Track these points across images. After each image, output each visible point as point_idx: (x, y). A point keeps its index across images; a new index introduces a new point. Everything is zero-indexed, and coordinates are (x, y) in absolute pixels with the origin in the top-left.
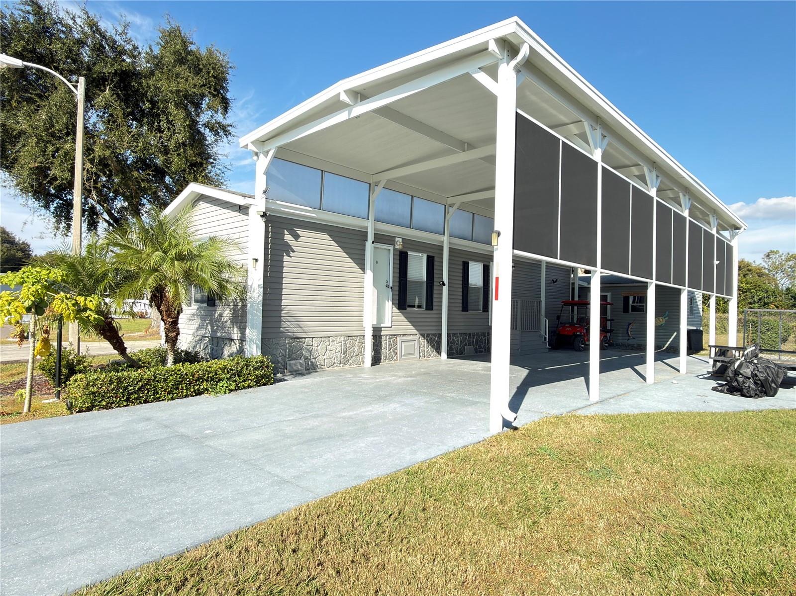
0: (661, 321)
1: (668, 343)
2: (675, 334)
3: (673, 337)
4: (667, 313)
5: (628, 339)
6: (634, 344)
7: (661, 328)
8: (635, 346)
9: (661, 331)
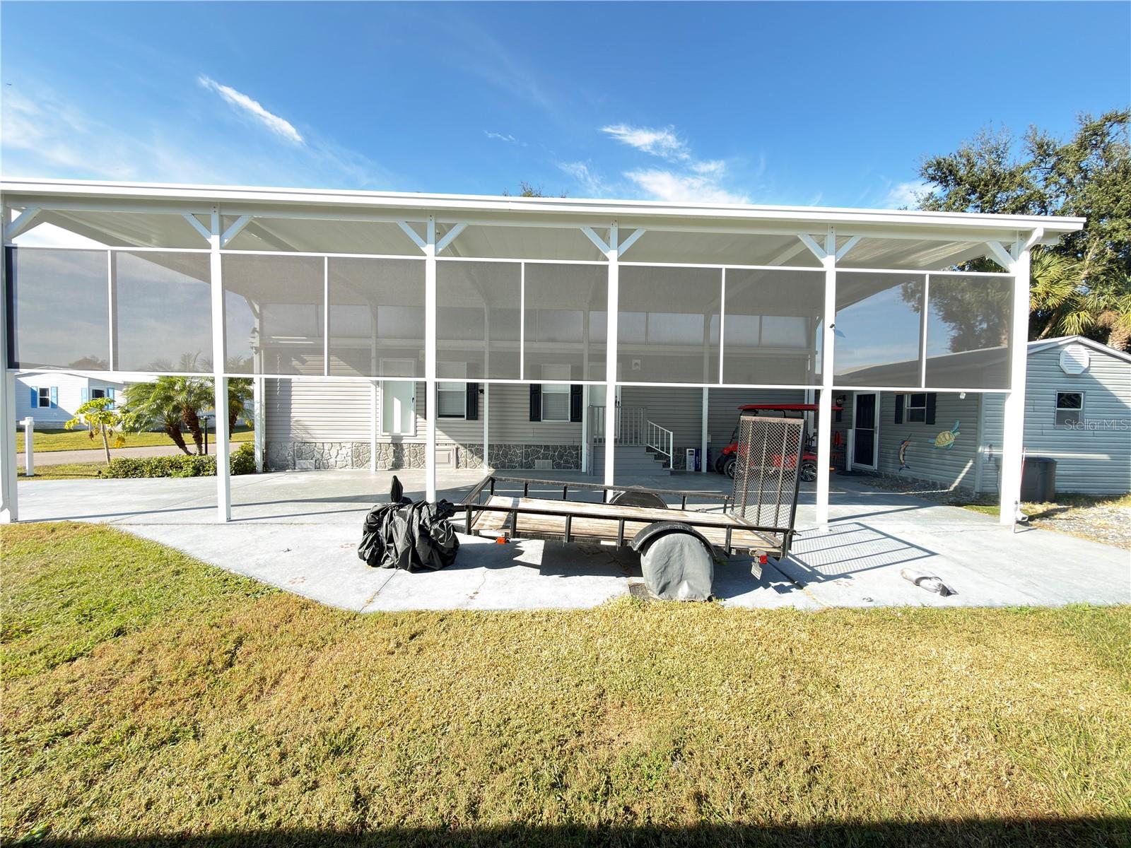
0: (948, 438)
1: (958, 480)
2: (970, 464)
3: (966, 470)
4: (958, 424)
5: (901, 469)
6: (907, 478)
7: (947, 452)
8: (910, 480)
9: (948, 457)
